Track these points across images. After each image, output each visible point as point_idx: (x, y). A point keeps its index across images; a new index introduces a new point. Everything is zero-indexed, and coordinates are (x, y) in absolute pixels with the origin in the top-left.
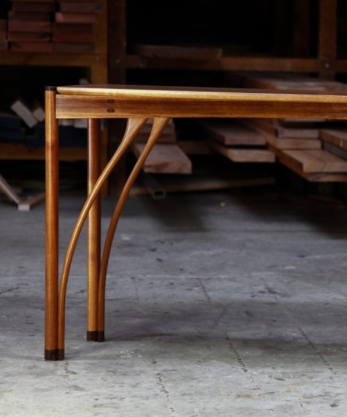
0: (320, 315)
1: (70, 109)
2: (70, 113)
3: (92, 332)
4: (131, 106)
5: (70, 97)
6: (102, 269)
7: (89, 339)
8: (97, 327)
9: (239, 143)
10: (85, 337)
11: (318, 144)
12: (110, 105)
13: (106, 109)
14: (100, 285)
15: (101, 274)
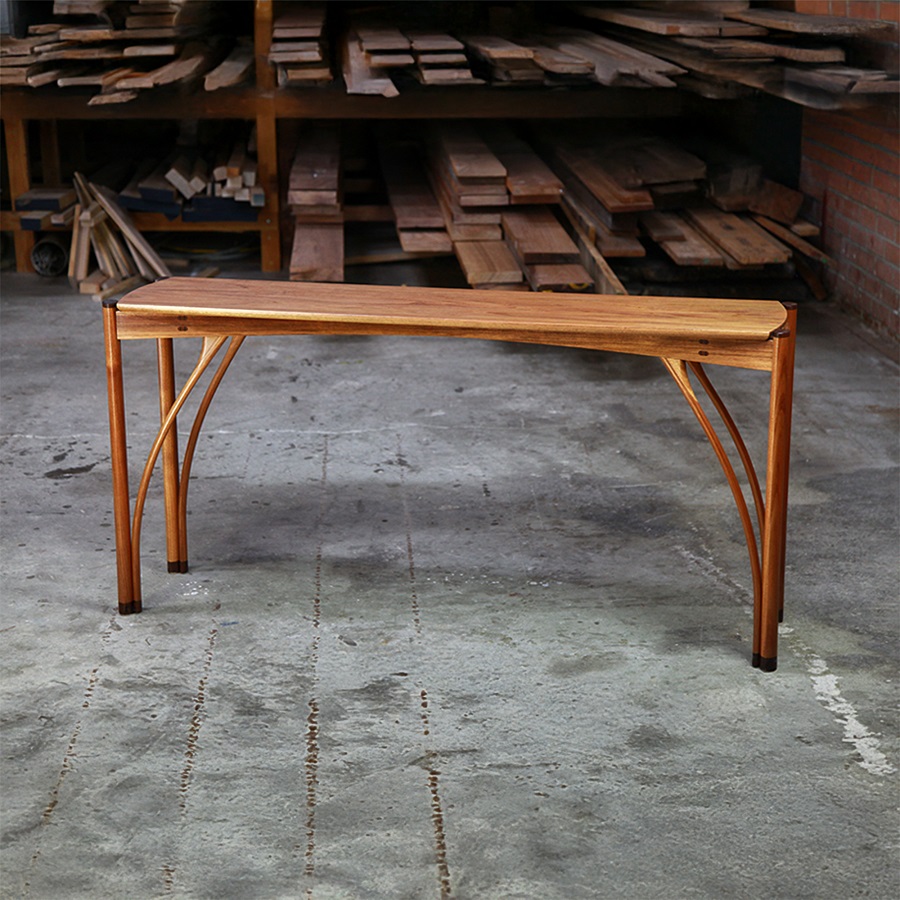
0: (443, 508)
1: (134, 328)
2: (135, 333)
3: (173, 563)
4: (206, 323)
5: (133, 314)
6: (181, 493)
7: (169, 571)
8: (179, 557)
9: (413, 225)
10: (166, 567)
11: (497, 234)
12: (182, 322)
13: (176, 328)
14: (180, 511)
15: (181, 499)
